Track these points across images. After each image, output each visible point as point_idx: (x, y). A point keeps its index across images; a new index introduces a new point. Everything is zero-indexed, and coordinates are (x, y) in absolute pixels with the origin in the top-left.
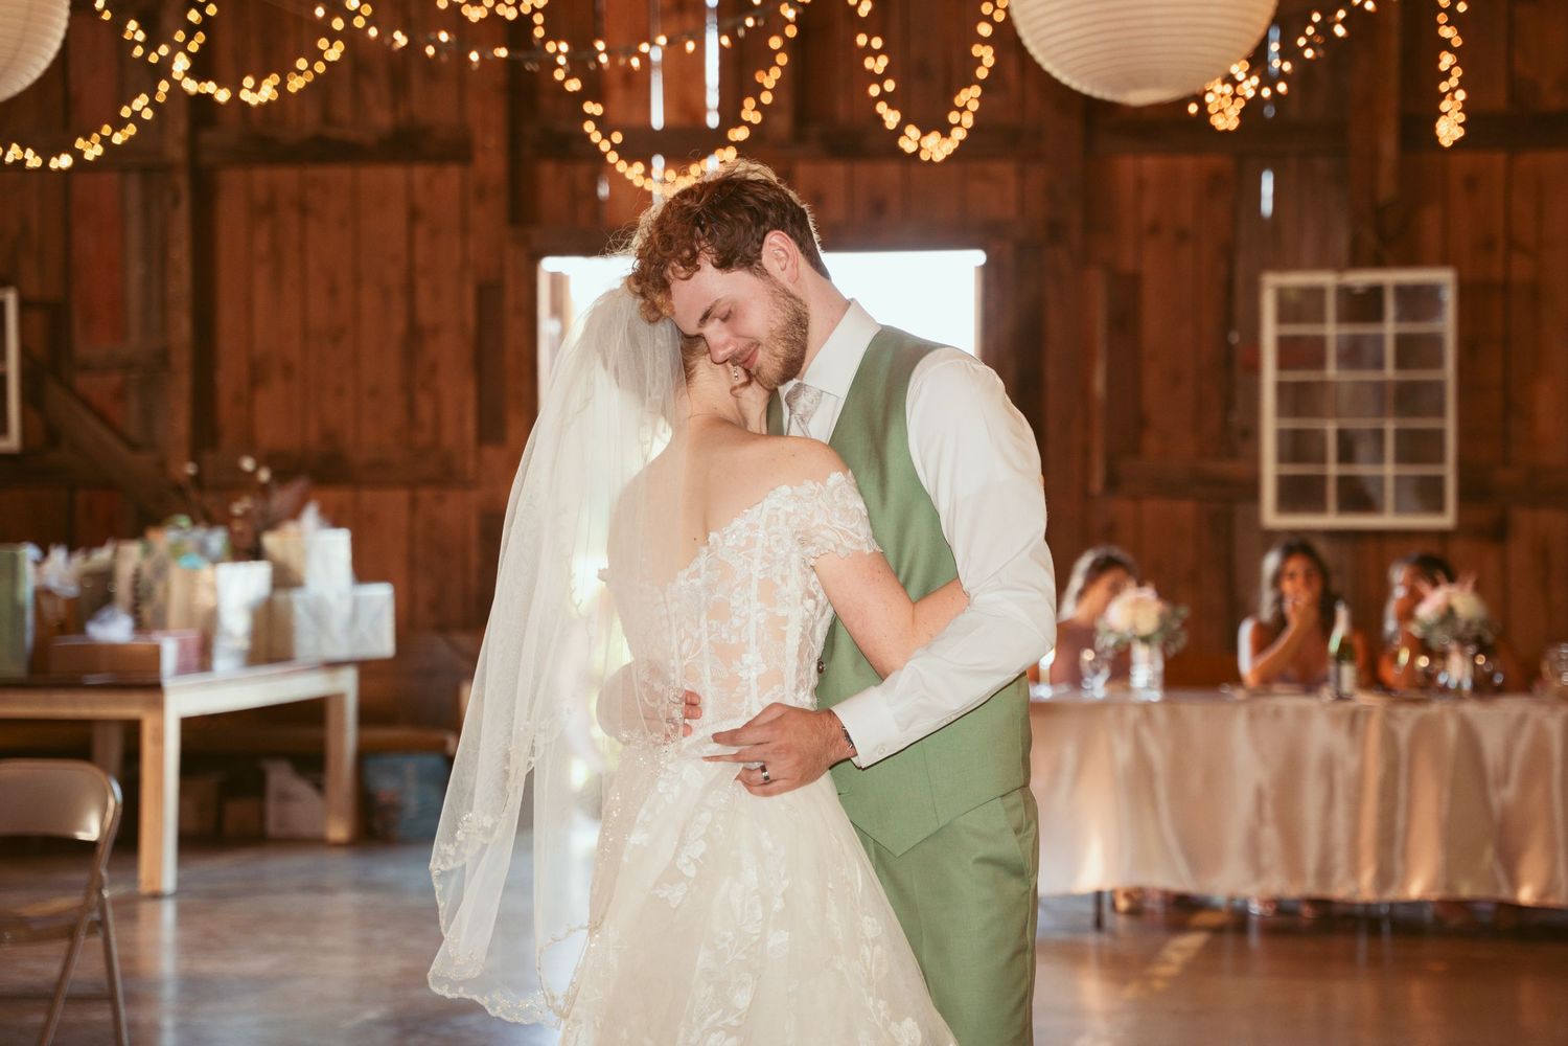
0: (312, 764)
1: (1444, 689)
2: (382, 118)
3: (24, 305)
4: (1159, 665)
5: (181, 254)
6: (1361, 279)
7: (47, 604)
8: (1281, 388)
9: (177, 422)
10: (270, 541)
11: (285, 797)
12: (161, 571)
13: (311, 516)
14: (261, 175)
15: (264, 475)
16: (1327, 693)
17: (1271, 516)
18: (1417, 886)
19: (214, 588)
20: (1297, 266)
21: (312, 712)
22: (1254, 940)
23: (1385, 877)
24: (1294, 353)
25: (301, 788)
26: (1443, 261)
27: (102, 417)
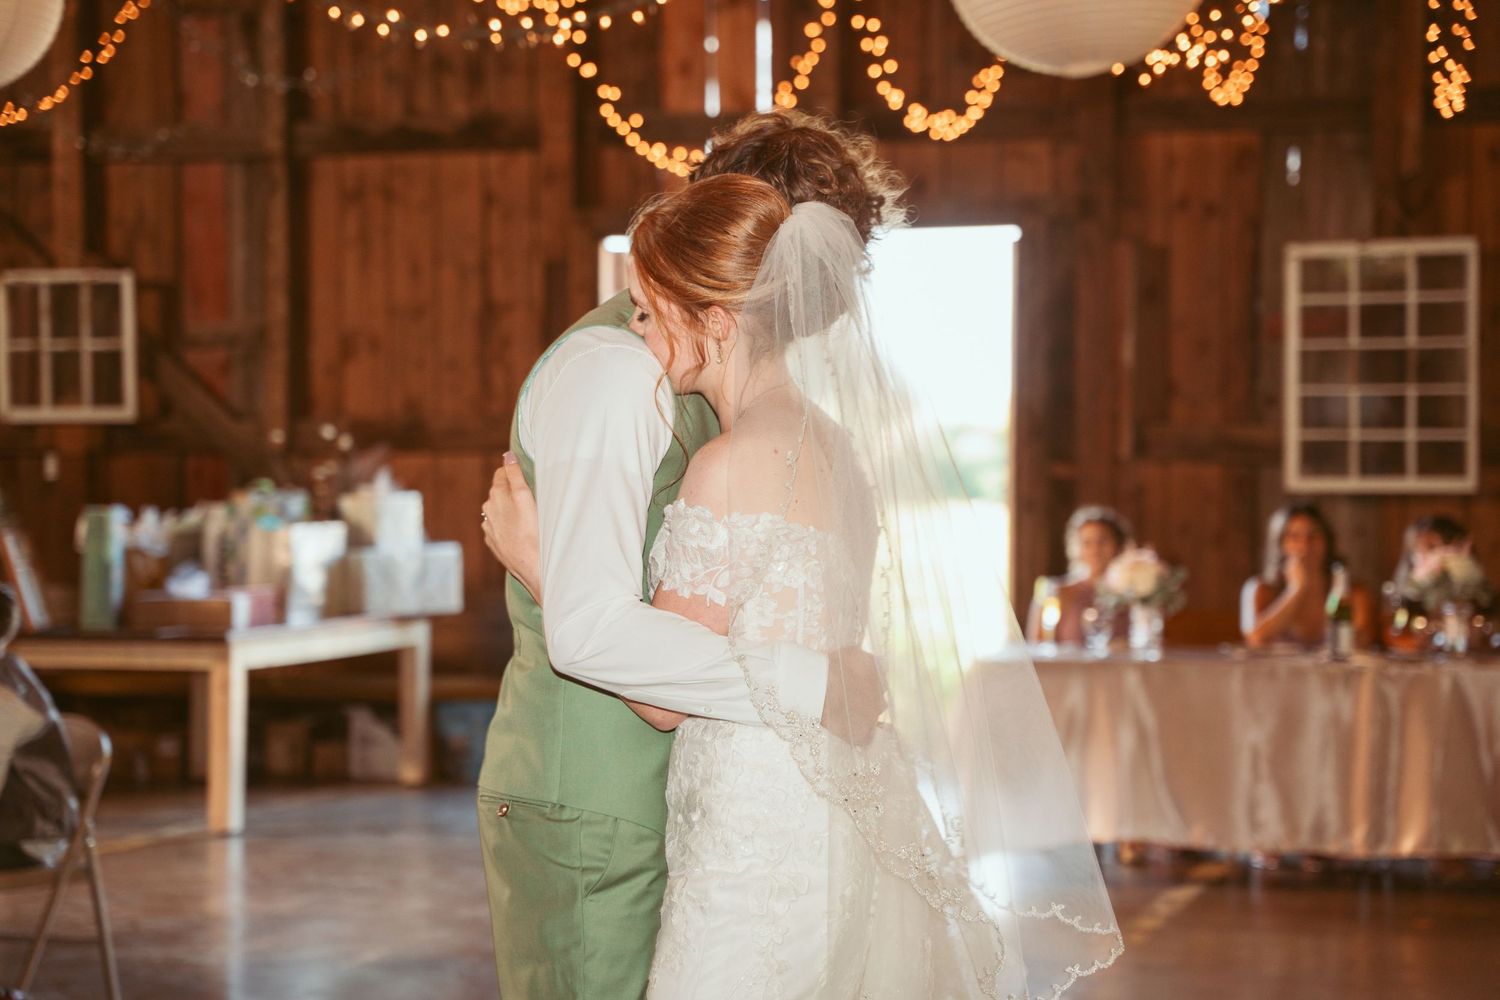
0: (388, 710)
1: (1440, 650)
2: (459, 108)
3: (141, 287)
4: (1158, 625)
5: (278, 237)
6: (1384, 249)
7: (139, 563)
8: (1305, 356)
9: (274, 395)
10: (347, 504)
11: (367, 741)
12: (244, 531)
13: (383, 482)
14: (352, 165)
15: (345, 443)
16: (1324, 654)
17: (1295, 479)
18: (1408, 844)
19: (288, 547)
20: (1321, 236)
21: (386, 664)
22: (1257, 894)
23: (1377, 834)
24: (1317, 322)
25: (380, 732)
26: (1466, 230)
27: (209, 389)
